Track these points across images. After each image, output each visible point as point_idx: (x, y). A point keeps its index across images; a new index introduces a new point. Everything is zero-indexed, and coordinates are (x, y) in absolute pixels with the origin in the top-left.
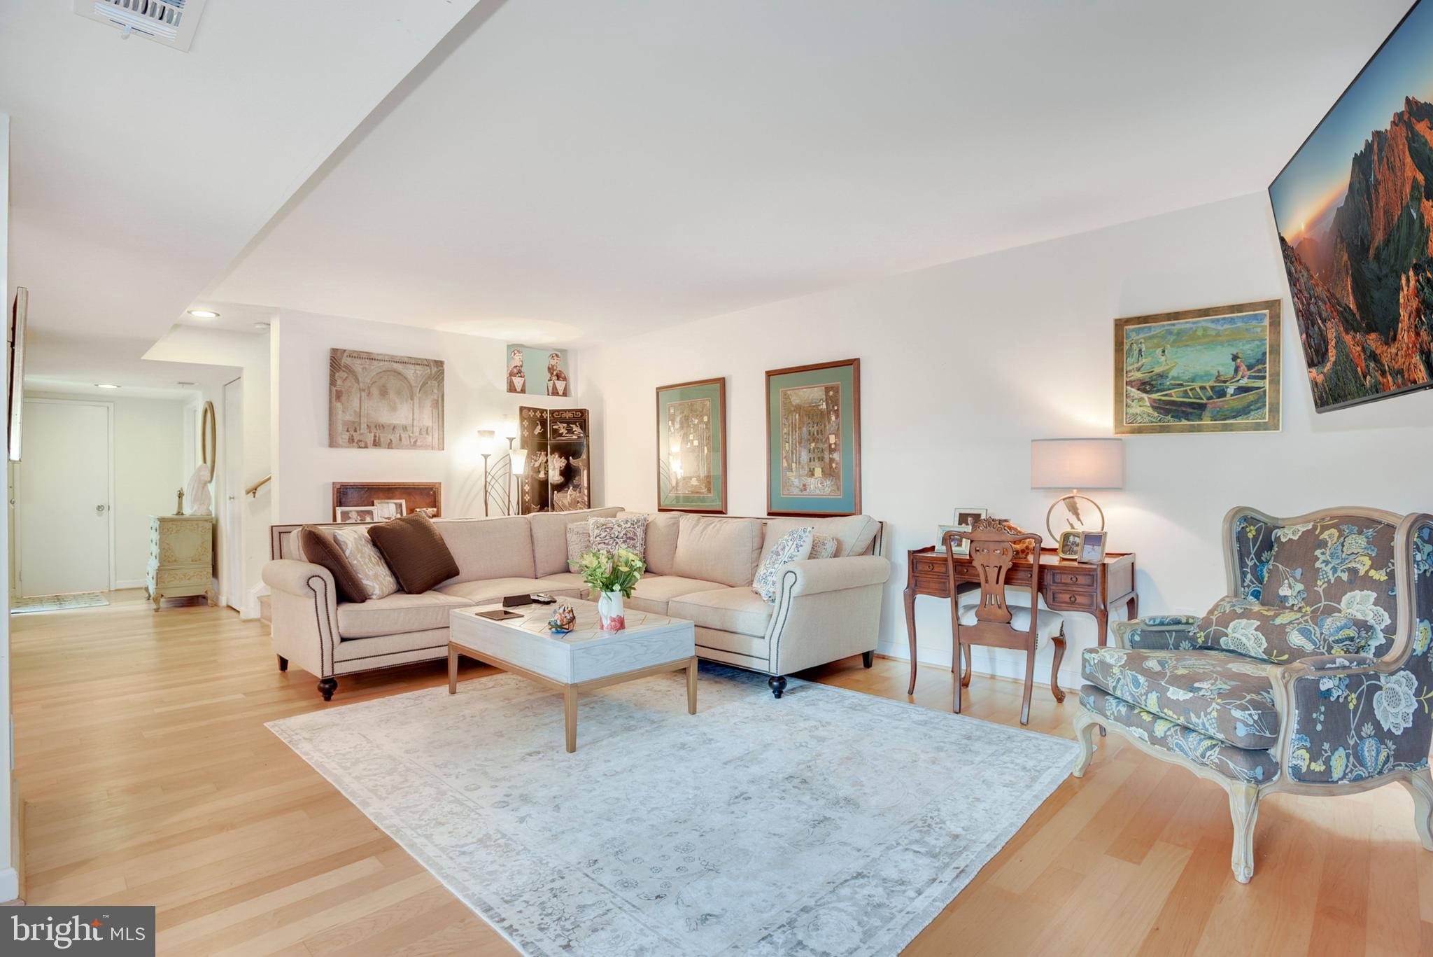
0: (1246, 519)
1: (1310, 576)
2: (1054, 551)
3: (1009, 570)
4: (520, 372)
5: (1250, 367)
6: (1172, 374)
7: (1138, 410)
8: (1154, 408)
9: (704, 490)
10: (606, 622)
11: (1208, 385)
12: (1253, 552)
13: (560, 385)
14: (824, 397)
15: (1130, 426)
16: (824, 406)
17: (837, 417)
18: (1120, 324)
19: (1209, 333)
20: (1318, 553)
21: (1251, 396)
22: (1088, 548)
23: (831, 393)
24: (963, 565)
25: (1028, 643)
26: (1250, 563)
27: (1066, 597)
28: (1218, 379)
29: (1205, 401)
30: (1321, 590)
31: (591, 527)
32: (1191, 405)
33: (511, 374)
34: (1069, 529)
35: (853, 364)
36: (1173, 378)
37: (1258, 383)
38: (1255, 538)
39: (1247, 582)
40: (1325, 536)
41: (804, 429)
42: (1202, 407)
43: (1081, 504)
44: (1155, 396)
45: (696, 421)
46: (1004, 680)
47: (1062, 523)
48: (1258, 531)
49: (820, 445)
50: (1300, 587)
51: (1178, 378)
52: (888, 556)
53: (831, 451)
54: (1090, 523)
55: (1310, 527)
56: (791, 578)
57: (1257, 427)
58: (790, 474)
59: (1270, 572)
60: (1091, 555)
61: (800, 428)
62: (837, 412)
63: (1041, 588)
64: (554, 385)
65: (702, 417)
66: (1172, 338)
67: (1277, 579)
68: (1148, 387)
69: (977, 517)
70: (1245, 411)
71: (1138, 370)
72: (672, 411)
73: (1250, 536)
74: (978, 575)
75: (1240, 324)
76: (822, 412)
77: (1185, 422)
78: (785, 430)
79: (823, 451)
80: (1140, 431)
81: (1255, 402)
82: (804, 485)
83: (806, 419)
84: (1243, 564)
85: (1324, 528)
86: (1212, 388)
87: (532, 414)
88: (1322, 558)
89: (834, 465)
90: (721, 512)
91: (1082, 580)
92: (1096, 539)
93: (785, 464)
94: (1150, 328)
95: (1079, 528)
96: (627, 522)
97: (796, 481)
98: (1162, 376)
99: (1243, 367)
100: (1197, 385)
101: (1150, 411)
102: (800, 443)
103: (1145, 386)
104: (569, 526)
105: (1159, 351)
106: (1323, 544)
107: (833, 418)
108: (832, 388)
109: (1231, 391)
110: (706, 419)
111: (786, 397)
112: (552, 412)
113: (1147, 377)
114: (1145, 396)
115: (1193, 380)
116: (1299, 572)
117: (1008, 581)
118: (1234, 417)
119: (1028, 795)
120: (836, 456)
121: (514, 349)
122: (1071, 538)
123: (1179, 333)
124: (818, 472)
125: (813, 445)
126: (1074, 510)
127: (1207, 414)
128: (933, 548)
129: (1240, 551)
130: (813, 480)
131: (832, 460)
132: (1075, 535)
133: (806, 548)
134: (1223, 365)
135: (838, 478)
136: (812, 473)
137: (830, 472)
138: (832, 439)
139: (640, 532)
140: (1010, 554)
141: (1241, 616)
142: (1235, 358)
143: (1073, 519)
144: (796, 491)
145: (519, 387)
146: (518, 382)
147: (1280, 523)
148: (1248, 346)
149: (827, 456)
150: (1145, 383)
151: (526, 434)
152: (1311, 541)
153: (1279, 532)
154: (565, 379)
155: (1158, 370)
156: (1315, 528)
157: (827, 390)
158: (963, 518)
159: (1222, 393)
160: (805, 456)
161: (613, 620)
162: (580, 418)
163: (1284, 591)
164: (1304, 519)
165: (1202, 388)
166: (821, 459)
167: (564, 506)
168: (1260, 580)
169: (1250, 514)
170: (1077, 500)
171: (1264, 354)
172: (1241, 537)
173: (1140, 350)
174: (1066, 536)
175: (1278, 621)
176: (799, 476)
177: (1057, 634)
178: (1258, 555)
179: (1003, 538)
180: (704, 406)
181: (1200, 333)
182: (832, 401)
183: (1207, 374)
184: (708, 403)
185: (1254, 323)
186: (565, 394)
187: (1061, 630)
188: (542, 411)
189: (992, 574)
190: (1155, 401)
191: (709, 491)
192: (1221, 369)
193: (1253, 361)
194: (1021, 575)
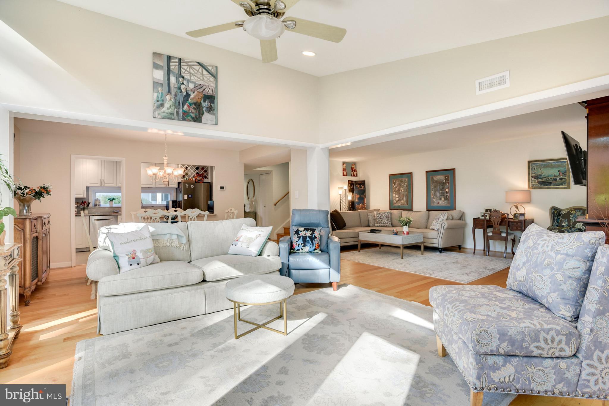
0: (554, 209)
1: (569, 221)
2: (512, 219)
3: (500, 222)
4: (345, 170)
5: (563, 174)
6: (543, 175)
7: (534, 183)
8: (539, 183)
9: (405, 204)
10: (405, 233)
11: (552, 177)
12: (556, 216)
13: (355, 173)
14: (444, 178)
15: (532, 187)
16: (444, 181)
17: (448, 184)
18: (529, 162)
19: (552, 165)
20: (571, 216)
21: (563, 180)
22: (520, 217)
23: (447, 178)
24: (489, 221)
25: (506, 239)
26: (556, 219)
27: (515, 228)
28: (555, 176)
29: (551, 181)
30: (571, 223)
31: (376, 214)
32: (548, 182)
33: (343, 171)
34: (516, 213)
35: (453, 170)
36: (543, 176)
37: (565, 177)
38: (557, 213)
39: (555, 223)
40: (572, 212)
41: (438, 187)
42: (551, 183)
43: (519, 207)
44: (539, 180)
45: (403, 184)
46: (498, 252)
47: (514, 211)
48: (557, 212)
49: (443, 192)
50: (567, 223)
51: (545, 176)
52: (465, 220)
53: (447, 193)
54: (521, 211)
55: (569, 210)
56: (443, 225)
57: (564, 188)
58: (434, 199)
59: (560, 220)
60: (521, 218)
61: (437, 187)
62: (448, 183)
63: (509, 226)
64: (354, 173)
65: (405, 183)
66: (543, 166)
67: (562, 222)
68: (537, 178)
69: (490, 210)
70: (562, 184)
71: (534, 173)
72: (394, 181)
73: (556, 213)
74: (492, 223)
75: (560, 163)
76: (444, 183)
77: (546, 187)
78: (432, 187)
79: (444, 193)
80: (534, 188)
81: (564, 182)
82: (438, 202)
83: (439, 184)
84: (554, 219)
85: (572, 211)
86: (553, 178)
87: (351, 182)
88: (572, 217)
89: (447, 197)
90: (411, 210)
91: (519, 224)
92: (523, 215)
93: (432, 197)
94: (537, 163)
95: (518, 212)
96: (386, 213)
97: (436, 201)
98: (540, 175)
99: (561, 174)
100: (549, 178)
101: (537, 184)
102: (437, 191)
103: (536, 178)
104: (369, 214)
105: (540, 169)
106: (572, 214)
107: (447, 184)
108: (447, 176)
109: (558, 179)
110: (406, 184)
111: (432, 178)
112: (355, 181)
113: (536, 175)
114: (536, 180)
115: (548, 176)
116: (567, 220)
117: (500, 224)
118: (559, 185)
119: (507, 265)
120: (448, 194)
121: (344, 163)
122: (516, 215)
123: (545, 165)
124: (443, 199)
125: (441, 192)
126: (517, 208)
127: (552, 184)
128: (479, 218)
129: (553, 216)
130: (441, 201)
131: (447, 196)
132: (518, 214)
133: (446, 218)
134: (556, 173)
135: (449, 200)
136: (441, 199)
137: (446, 199)
138: (447, 190)
139: (390, 215)
140: (501, 218)
141: (554, 229)
142: (559, 171)
143: (517, 210)
144: (435, 204)
145: (345, 174)
146: (345, 173)
147: (562, 210)
148: (562, 169)
149: (445, 194)
150: (536, 177)
151: (350, 188)
152: (569, 213)
153: (562, 212)
154: (356, 171)
155: (539, 174)
156: (570, 211)
157: (445, 177)
158: (487, 210)
159: (556, 180)
160: (438, 194)
161: (407, 232)
162: (363, 183)
163: (563, 224)
164: (567, 209)
165: (551, 178)
166: (444, 195)
167: (359, 209)
168: (558, 222)
169: (555, 208)
170: (518, 205)
171: (566, 170)
172: (554, 213)
173: (535, 169)
174: (515, 214)
175: (562, 229)
176: (437, 200)
177: (513, 238)
178: (557, 217)
179: (499, 214)
180: (405, 180)
181: (550, 165)
182: (447, 180)
183: (552, 175)
184: (407, 180)
185: (564, 163)
186: (356, 176)
187: (514, 237)
188: (353, 181)
189: (496, 223)
190: (539, 181)
191: (407, 204)
192: (555, 174)
193: (563, 172)
194: (504, 223)
